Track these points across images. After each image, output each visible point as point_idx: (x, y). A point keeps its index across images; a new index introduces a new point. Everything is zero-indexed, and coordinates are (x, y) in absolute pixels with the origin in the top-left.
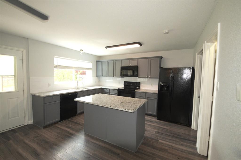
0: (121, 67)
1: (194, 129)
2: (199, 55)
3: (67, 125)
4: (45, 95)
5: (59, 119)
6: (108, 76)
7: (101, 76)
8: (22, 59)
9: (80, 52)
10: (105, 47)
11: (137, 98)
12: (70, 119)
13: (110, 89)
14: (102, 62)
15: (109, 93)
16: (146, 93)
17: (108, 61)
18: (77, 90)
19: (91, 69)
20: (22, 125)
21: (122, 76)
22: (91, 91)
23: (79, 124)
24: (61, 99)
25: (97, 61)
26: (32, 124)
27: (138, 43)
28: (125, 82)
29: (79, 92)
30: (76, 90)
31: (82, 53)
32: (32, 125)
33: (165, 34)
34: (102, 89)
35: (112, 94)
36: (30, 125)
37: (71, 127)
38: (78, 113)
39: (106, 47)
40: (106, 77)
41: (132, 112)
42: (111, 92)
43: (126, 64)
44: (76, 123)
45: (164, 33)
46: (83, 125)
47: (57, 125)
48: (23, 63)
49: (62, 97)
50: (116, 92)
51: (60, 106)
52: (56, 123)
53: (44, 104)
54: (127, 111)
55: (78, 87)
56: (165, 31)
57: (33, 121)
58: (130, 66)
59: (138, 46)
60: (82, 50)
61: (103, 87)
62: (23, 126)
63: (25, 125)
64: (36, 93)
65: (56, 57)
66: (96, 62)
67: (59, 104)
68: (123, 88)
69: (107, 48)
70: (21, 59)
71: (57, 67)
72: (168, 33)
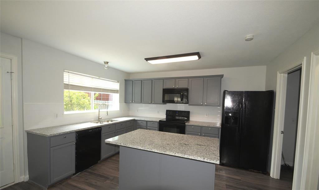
0: (163, 89)
1: (275, 178)
2: (282, 74)
3: (87, 181)
4: (52, 134)
5: (74, 171)
6: (144, 102)
7: (132, 102)
8: (11, 72)
9: (105, 66)
10: (145, 59)
11: (188, 134)
12: (89, 170)
13: (147, 121)
14: (134, 82)
15: (145, 127)
16: (202, 127)
17: (144, 80)
18: (99, 124)
19: (118, 91)
20: (9, 184)
21: (164, 102)
22: (120, 124)
23: (107, 178)
24: (77, 138)
25: (126, 81)
26: (28, 180)
27: (197, 54)
28: (167, 111)
29: (103, 126)
30: (97, 123)
31: (107, 68)
32: (27, 182)
33: (247, 40)
34: (134, 121)
35: (150, 129)
36: (23, 182)
37: (95, 184)
38: (101, 159)
39: (147, 59)
40: (139, 103)
41: (216, 163)
42: (148, 126)
43: (170, 85)
44: (101, 176)
45: (247, 38)
46: (113, 179)
47: (70, 181)
48: (11, 79)
49: (78, 136)
50: (157, 125)
51: (76, 150)
52: (68, 178)
53: (50, 149)
54: (208, 161)
55: (100, 118)
56: (249, 36)
57: (28, 176)
58: (176, 88)
59: (196, 58)
60: (107, 63)
61: (136, 119)
62: (10, 187)
63: (15, 184)
64: (34, 130)
65: (66, 72)
66: (124, 81)
67: (74, 148)
68: (165, 120)
69: (147, 61)
70: (8, 72)
71: (68, 87)
72: (251, 39)
